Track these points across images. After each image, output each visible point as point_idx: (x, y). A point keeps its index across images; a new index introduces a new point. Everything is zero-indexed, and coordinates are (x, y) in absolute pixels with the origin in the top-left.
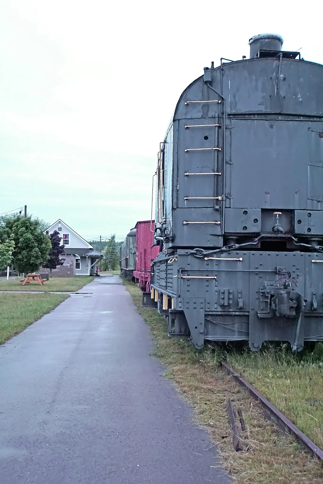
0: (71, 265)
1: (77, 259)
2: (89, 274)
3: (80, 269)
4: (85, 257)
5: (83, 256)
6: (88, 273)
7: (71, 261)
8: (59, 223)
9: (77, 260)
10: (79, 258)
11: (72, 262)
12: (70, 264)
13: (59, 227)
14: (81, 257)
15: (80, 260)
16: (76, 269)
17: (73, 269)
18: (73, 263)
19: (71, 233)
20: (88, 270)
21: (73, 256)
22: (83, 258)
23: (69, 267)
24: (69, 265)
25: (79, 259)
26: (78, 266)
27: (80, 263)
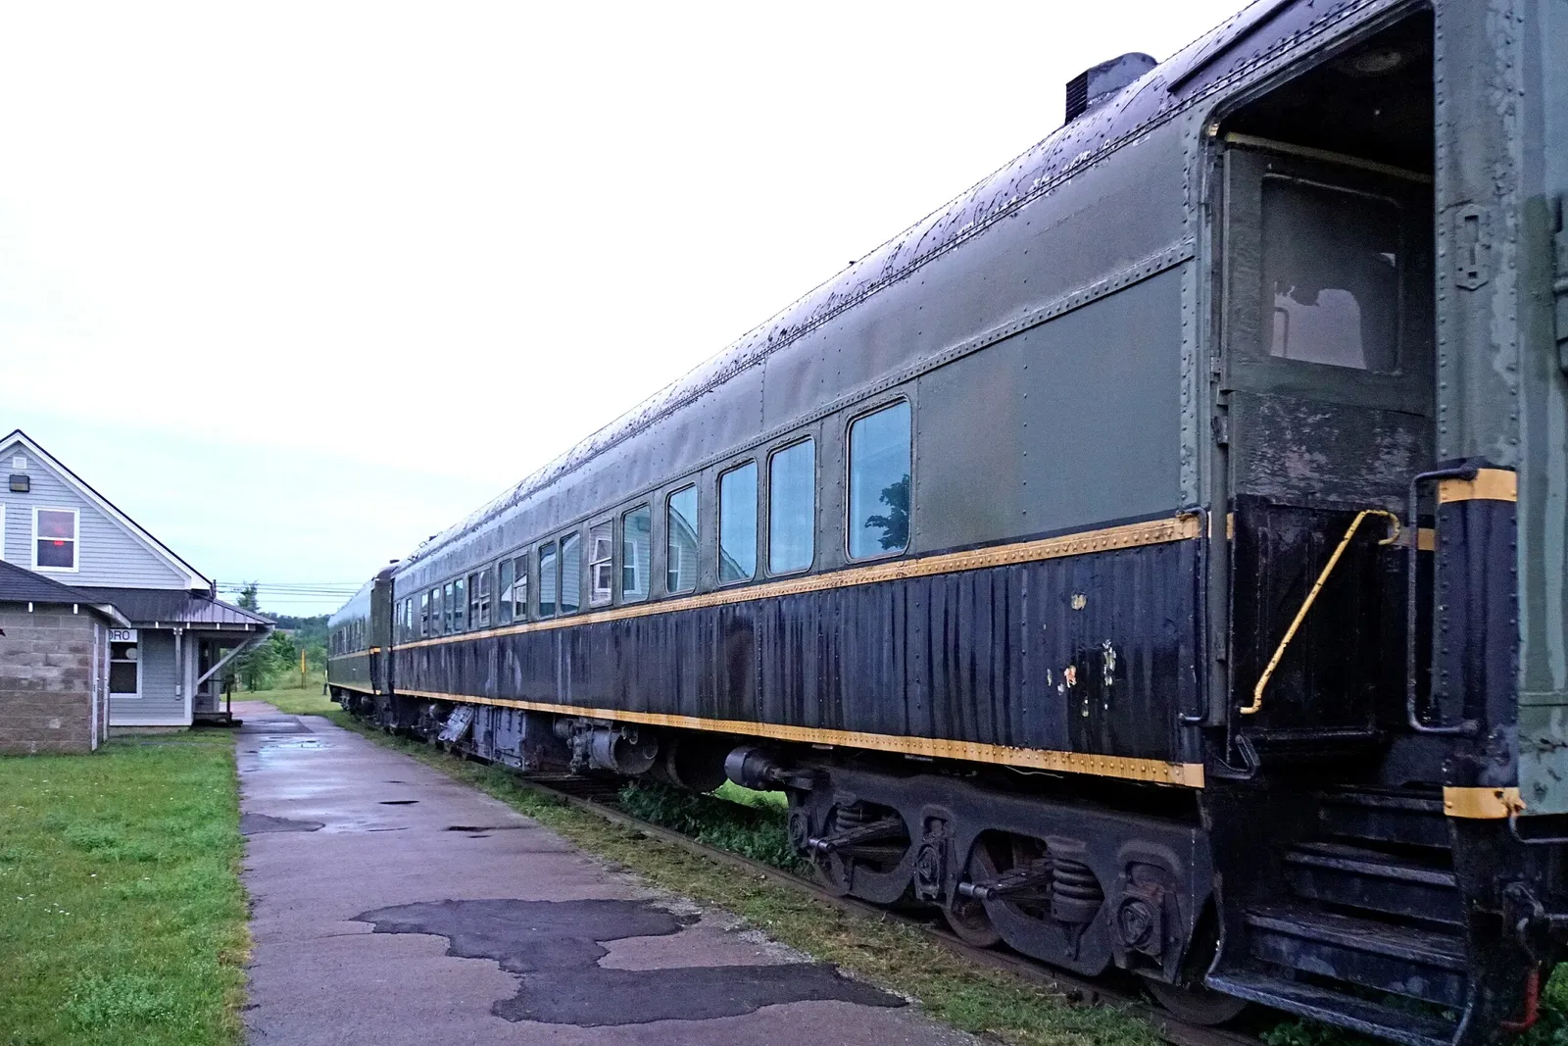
0: (68, 678)
1: (118, 640)
2: (187, 720)
3: (139, 694)
4: (168, 635)
5: (157, 626)
6: (182, 714)
7: (75, 650)
8: (16, 449)
9: (119, 649)
10: (133, 638)
11: (80, 656)
12: (66, 666)
13: (17, 473)
14: (146, 634)
15: (140, 647)
16: (114, 696)
17: (84, 699)
18: (85, 662)
19: (87, 507)
20: (181, 696)
21: (87, 617)
22: (156, 638)
23: (57, 687)
24: (53, 673)
25: (133, 645)
26: (122, 678)
27: (135, 664)
